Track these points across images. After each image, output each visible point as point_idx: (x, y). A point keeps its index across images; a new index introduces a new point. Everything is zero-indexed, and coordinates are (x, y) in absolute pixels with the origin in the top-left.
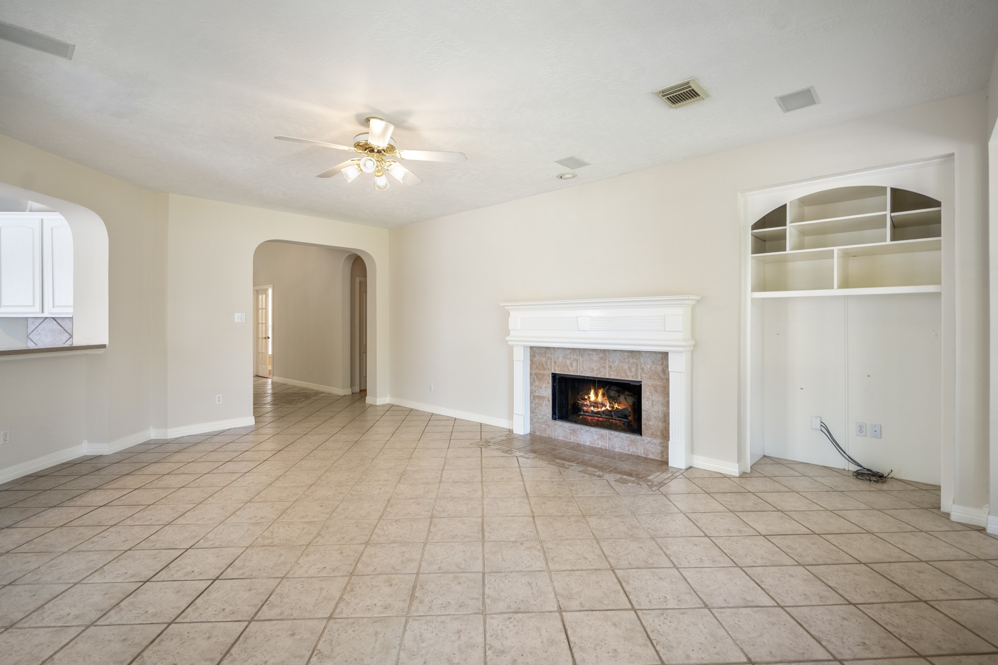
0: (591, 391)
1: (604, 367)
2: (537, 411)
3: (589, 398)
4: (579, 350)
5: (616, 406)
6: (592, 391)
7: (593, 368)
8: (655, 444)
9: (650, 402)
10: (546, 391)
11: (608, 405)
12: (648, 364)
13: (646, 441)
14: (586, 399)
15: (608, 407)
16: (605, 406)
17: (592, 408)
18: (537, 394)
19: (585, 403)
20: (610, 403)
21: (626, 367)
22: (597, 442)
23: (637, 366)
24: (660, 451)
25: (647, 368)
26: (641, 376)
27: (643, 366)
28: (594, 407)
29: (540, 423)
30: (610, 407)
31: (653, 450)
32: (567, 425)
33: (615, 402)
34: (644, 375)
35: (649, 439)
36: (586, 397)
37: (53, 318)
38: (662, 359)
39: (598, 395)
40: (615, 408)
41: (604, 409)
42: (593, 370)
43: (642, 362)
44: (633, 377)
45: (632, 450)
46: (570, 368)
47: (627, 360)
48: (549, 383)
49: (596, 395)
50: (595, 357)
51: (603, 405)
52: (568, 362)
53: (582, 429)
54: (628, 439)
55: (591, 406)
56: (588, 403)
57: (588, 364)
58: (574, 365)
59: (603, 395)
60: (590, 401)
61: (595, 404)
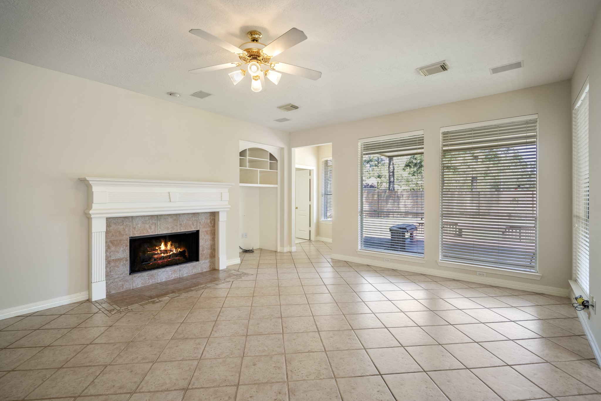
0: (161, 244)
1: (177, 225)
2: (112, 273)
3: (160, 248)
4: (157, 216)
5: (179, 250)
6: (163, 244)
7: (168, 227)
8: (206, 263)
9: (204, 240)
10: (124, 253)
11: (174, 250)
12: (203, 219)
13: (202, 263)
14: (157, 250)
15: (174, 252)
16: (172, 251)
17: (163, 255)
18: (112, 258)
19: (156, 252)
21: (191, 223)
22: (171, 276)
23: (197, 221)
24: (209, 266)
25: (202, 222)
26: (199, 227)
27: (200, 221)
28: (164, 253)
29: (117, 282)
30: (175, 251)
31: (205, 267)
32: (145, 274)
33: (179, 248)
34: (201, 226)
35: (203, 261)
36: (157, 248)
38: (210, 216)
39: (168, 246)
40: (179, 251)
41: (172, 253)
42: (168, 228)
43: (200, 219)
44: (194, 228)
45: (195, 271)
46: (149, 230)
47: (191, 219)
48: (126, 246)
49: (166, 245)
50: (170, 220)
51: (171, 251)
52: (147, 226)
53: (159, 272)
54: (192, 266)
55: (161, 254)
56: (159, 252)
57: (165, 225)
58: (153, 227)
59: (172, 245)
60: (160, 251)
61: (166, 251)
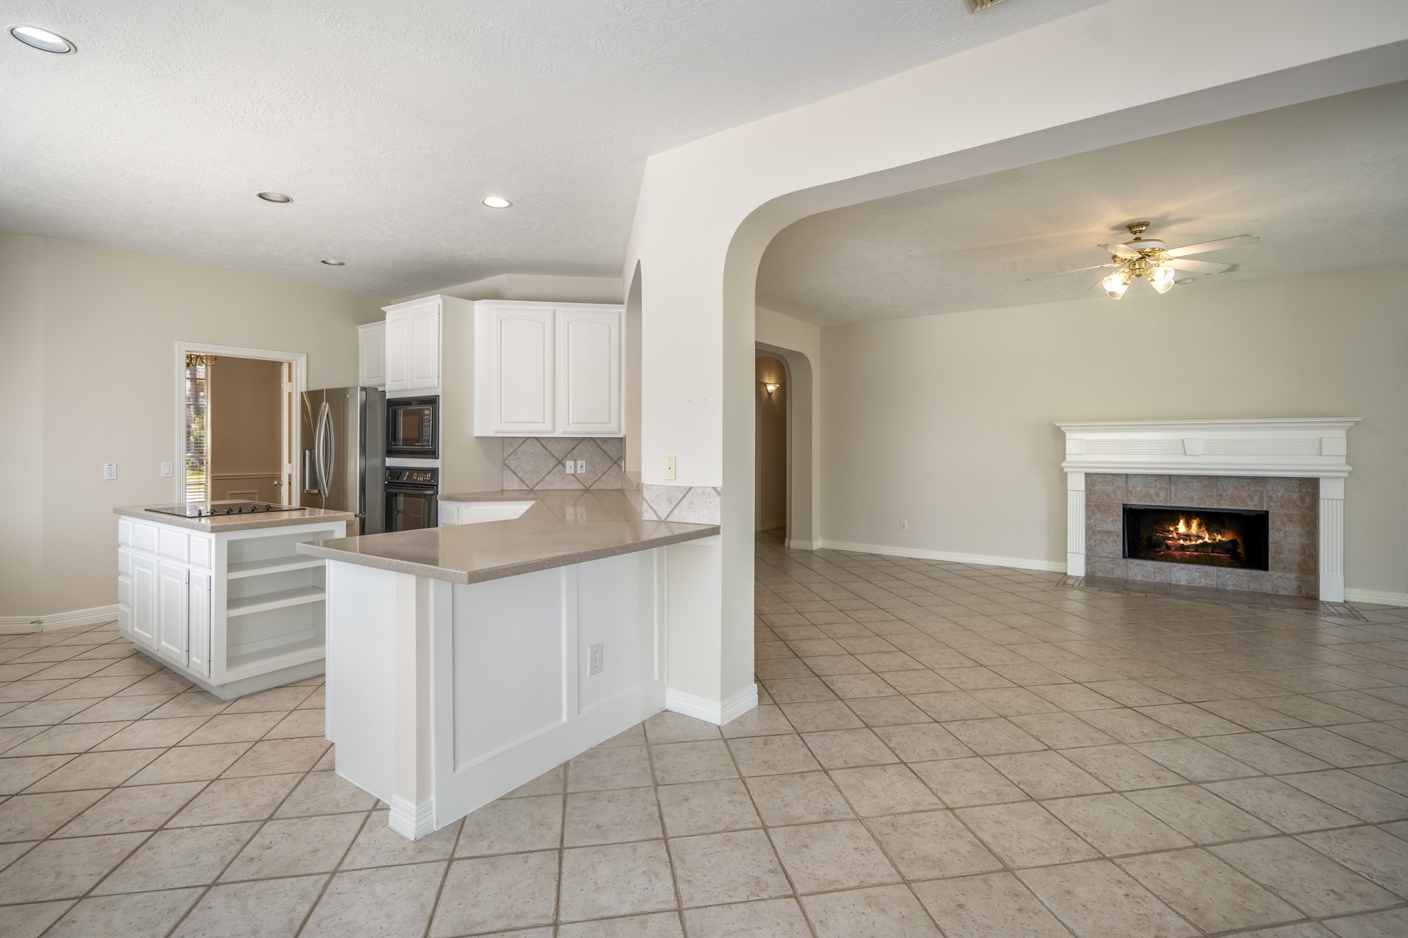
0: (1179, 522)
1: (1211, 496)
2: (1098, 549)
3: (1177, 529)
4: (1170, 476)
5: (1219, 537)
6: (1182, 522)
7: (1192, 498)
8: (1289, 579)
9: (1282, 533)
10: (1116, 524)
11: (1207, 537)
12: (1279, 492)
13: (1275, 577)
14: (1172, 531)
15: (1207, 539)
16: (1203, 538)
17: (1182, 542)
18: (1098, 529)
19: (1170, 536)
20: (1209, 534)
21: (1244, 495)
22: (1198, 581)
23: (1262, 493)
24: (1297, 586)
25: (1276, 495)
26: (1268, 505)
27: (1270, 494)
28: (1185, 540)
29: (1104, 562)
30: (1209, 539)
31: (1285, 586)
32: (1149, 564)
33: (1217, 534)
34: (1272, 504)
35: (1279, 574)
36: (1171, 529)
37: (535, 438)
38: (1300, 485)
39: (1191, 526)
40: (1218, 540)
41: (1200, 541)
42: (1192, 499)
43: (1270, 489)
44: (1255, 506)
45: (1254, 586)
46: (1155, 498)
47: (1246, 488)
48: (1118, 516)
49: (1188, 525)
50: (1196, 485)
51: (1199, 537)
52: (1152, 491)
53: (1174, 567)
54: (1247, 575)
55: (1179, 539)
56: (1175, 535)
57: (1185, 492)
58: (1162, 494)
59: (1200, 525)
60: (1177, 534)
61: (1187, 537)
